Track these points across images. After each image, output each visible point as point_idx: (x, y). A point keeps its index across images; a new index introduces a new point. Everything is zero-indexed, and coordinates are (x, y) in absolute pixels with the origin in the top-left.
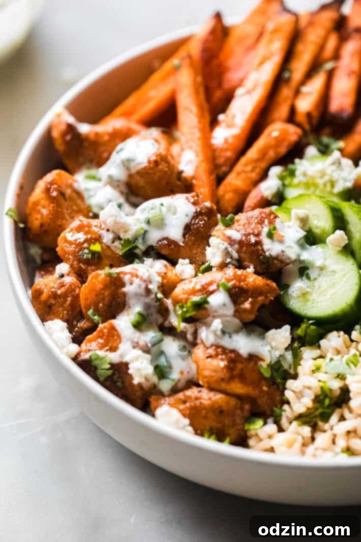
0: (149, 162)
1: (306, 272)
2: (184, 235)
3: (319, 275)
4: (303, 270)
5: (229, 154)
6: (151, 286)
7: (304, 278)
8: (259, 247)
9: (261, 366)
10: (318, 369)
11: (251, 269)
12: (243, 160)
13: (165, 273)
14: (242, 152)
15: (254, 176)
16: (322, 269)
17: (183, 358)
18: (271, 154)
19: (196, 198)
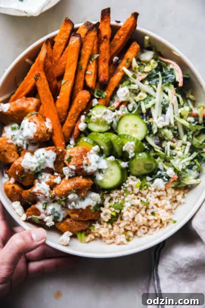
0: (35, 136)
1: (101, 171)
2: (54, 165)
3: (106, 171)
4: (100, 171)
5: (64, 114)
6: (47, 195)
7: (101, 173)
8: (83, 171)
9: (91, 209)
10: (110, 207)
11: (81, 177)
12: (70, 114)
13: (50, 181)
14: (68, 110)
15: (75, 119)
16: (107, 169)
17: (63, 210)
18: (80, 110)
19: (56, 149)
